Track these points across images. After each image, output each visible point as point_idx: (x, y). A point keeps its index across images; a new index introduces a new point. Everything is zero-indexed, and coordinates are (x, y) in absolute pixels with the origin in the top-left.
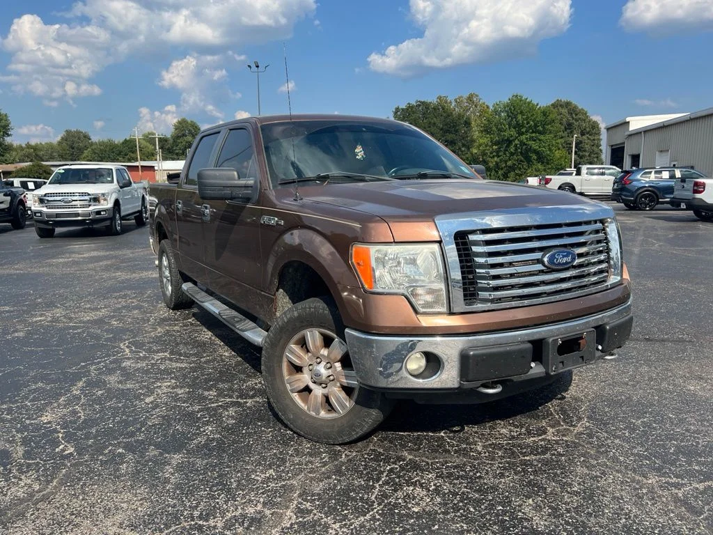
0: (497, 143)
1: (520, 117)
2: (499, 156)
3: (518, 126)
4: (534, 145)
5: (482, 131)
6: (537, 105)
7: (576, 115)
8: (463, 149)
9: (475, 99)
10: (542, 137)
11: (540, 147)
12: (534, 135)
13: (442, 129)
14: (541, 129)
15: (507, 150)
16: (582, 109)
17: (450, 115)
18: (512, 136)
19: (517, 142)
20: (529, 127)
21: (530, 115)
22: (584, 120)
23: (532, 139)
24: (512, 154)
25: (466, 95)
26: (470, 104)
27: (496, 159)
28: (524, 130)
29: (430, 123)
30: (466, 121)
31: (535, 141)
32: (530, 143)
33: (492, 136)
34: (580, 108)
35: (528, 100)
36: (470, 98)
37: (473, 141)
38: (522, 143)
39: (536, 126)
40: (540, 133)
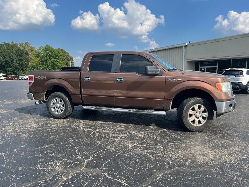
0: (42, 62)
1: (50, 53)
2: (43, 66)
3: (50, 56)
4: (56, 63)
5: (35, 57)
6: (55, 49)
7: (65, 54)
8: (26, 63)
9: (28, 45)
10: (58, 60)
11: (58, 64)
12: (55, 59)
13: (16, 54)
14: (58, 58)
15: (46, 64)
16: (67, 52)
17: (19, 49)
18: (48, 59)
19: (50, 61)
20: (54, 56)
21: (53, 52)
22: (68, 56)
23: (55, 61)
24: (48, 65)
25: (24, 43)
26: (26, 46)
27: (42, 67)
28: (52, 57)
29: (11, 52)
30: (26, 52)
31: (56, 61)
32: (55, 62)
33: (40, 59)
34: (66, 52)
35: (52, 47)
36: (26, 44)
37: (29, 60)
38: (52, 62)
39: (56, 57)
40: (57, 59)
